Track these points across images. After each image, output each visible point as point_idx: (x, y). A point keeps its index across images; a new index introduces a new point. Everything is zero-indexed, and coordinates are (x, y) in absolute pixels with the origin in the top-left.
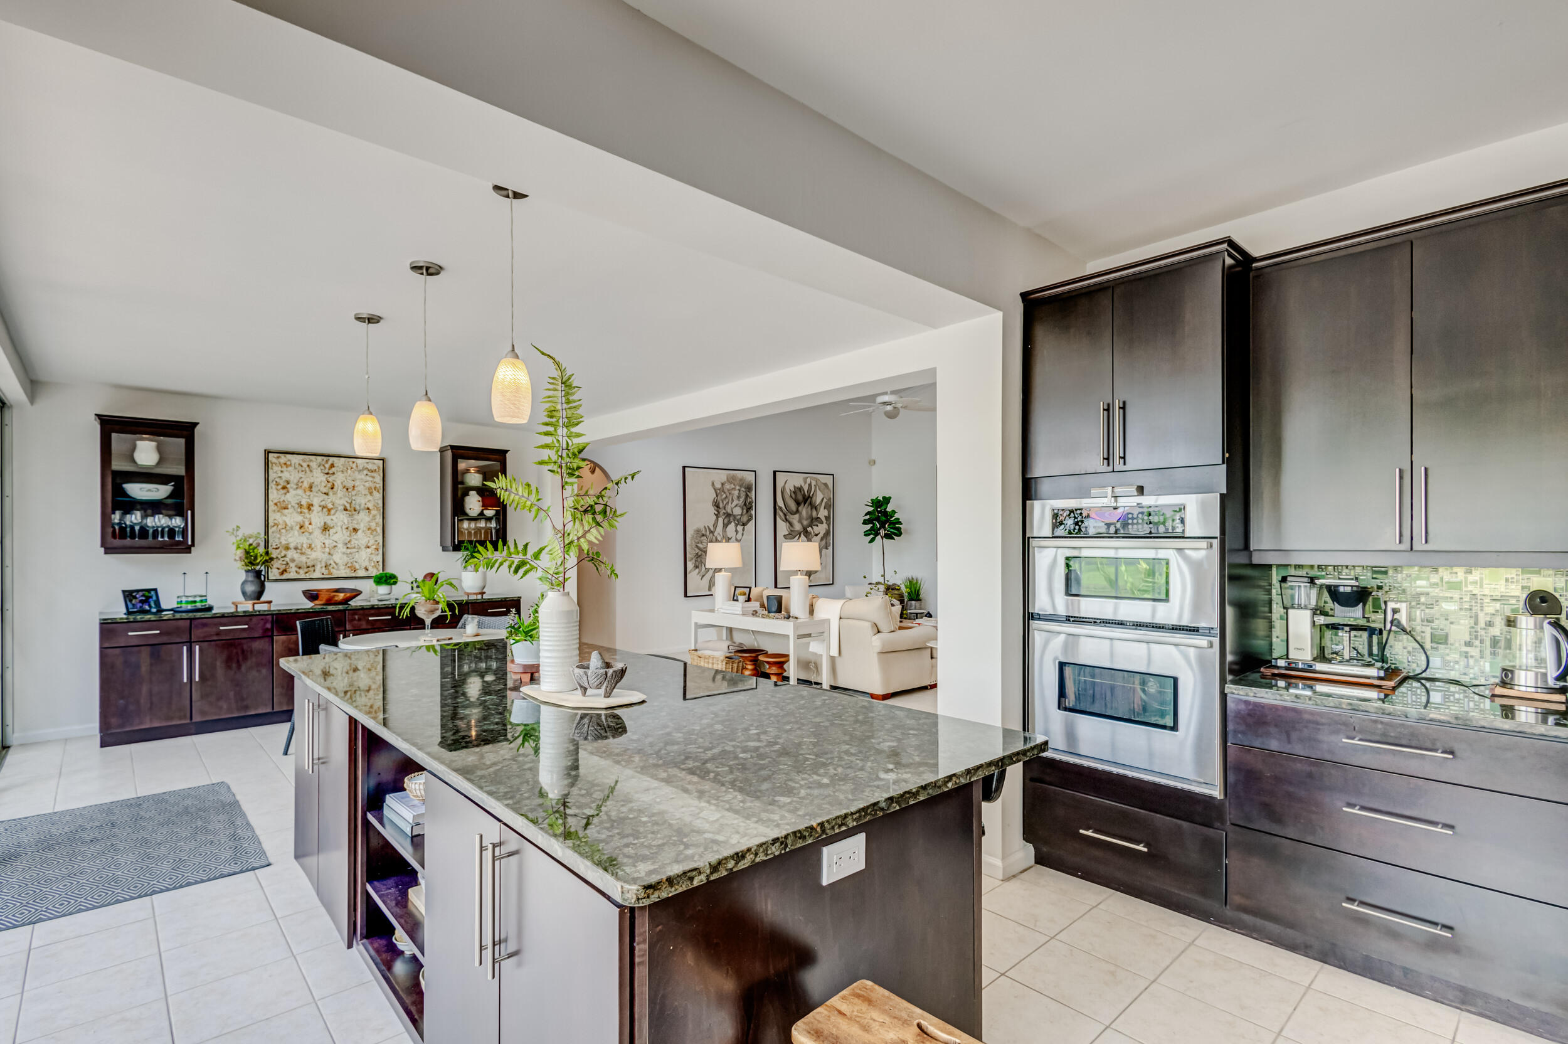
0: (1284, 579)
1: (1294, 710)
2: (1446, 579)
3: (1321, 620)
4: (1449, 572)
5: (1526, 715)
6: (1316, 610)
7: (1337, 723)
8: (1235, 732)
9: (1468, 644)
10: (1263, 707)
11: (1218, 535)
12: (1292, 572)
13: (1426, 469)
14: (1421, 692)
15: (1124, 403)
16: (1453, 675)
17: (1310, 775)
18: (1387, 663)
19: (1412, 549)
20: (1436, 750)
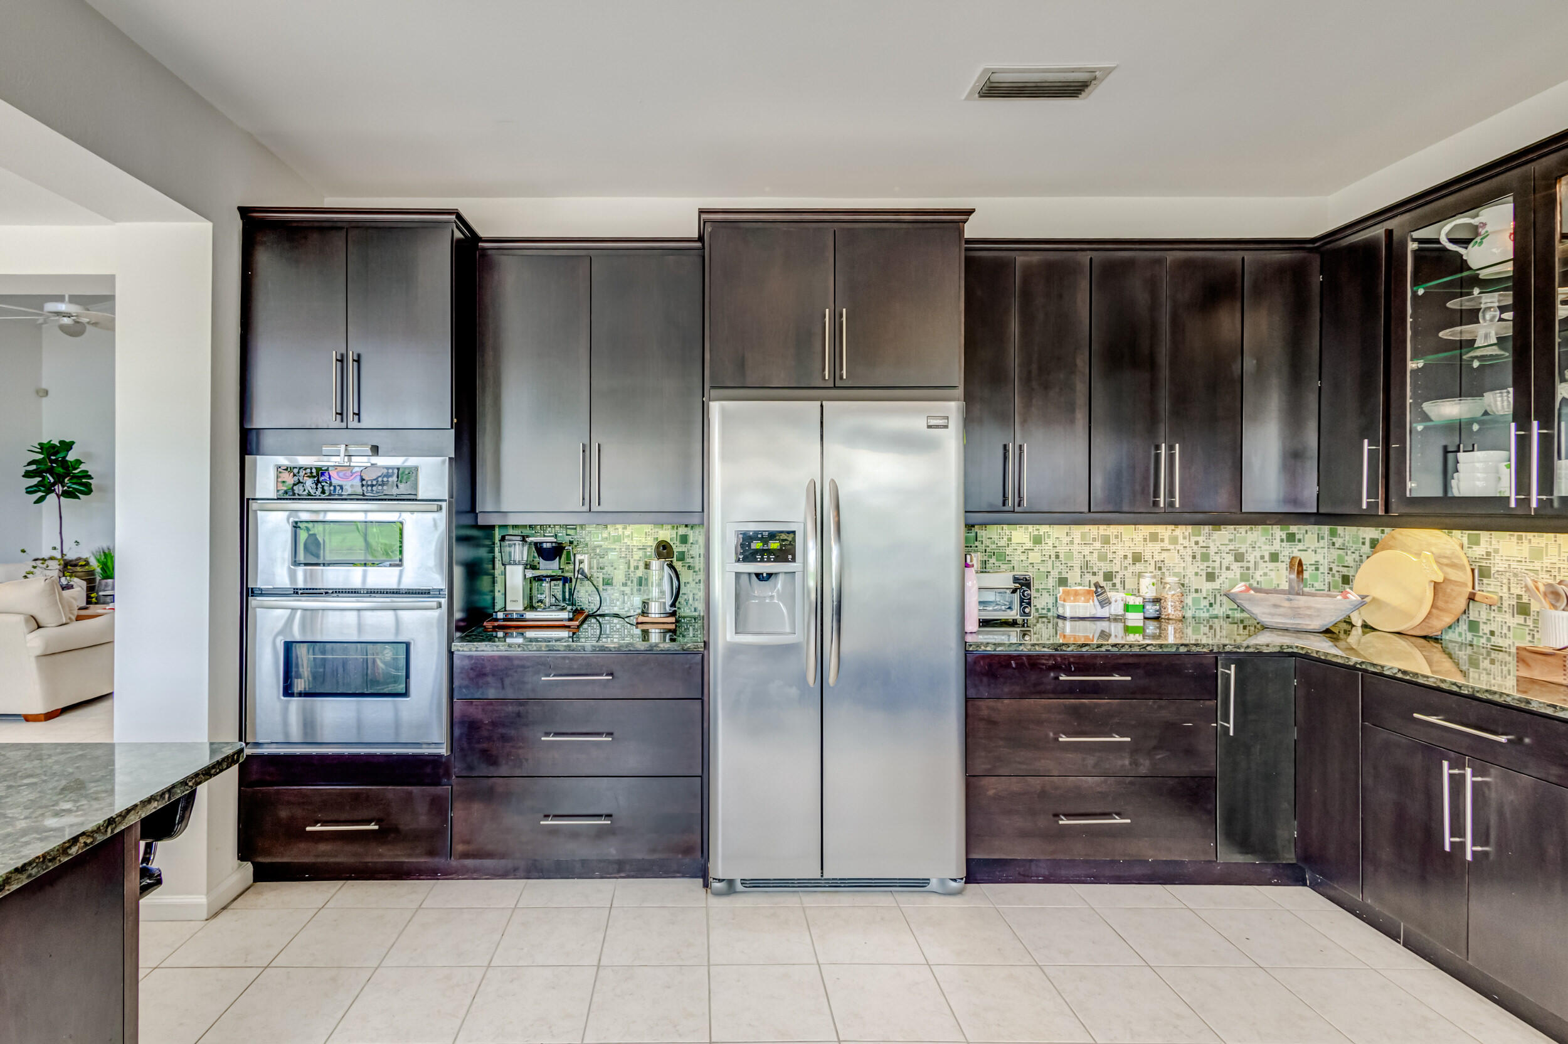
0: (503, 539)
1: (508, 658)
2: (613, 534)
3: (530, 574)
4: (614, 528)
5: (655, 637)
6: (527, 565)
7: (538, 664)
8: (460, 687)
9: (625, 585)
10: (483, 660)
11: (447, 498)
12: (511, 532)
13: (599, 445)
14: (597, 626)
15: (359, 356)
16: (616, 610)
17: (519, 715)
18: (575, 605)
19: (590, 510)
20: (601, 675)
